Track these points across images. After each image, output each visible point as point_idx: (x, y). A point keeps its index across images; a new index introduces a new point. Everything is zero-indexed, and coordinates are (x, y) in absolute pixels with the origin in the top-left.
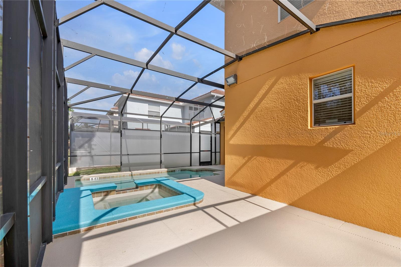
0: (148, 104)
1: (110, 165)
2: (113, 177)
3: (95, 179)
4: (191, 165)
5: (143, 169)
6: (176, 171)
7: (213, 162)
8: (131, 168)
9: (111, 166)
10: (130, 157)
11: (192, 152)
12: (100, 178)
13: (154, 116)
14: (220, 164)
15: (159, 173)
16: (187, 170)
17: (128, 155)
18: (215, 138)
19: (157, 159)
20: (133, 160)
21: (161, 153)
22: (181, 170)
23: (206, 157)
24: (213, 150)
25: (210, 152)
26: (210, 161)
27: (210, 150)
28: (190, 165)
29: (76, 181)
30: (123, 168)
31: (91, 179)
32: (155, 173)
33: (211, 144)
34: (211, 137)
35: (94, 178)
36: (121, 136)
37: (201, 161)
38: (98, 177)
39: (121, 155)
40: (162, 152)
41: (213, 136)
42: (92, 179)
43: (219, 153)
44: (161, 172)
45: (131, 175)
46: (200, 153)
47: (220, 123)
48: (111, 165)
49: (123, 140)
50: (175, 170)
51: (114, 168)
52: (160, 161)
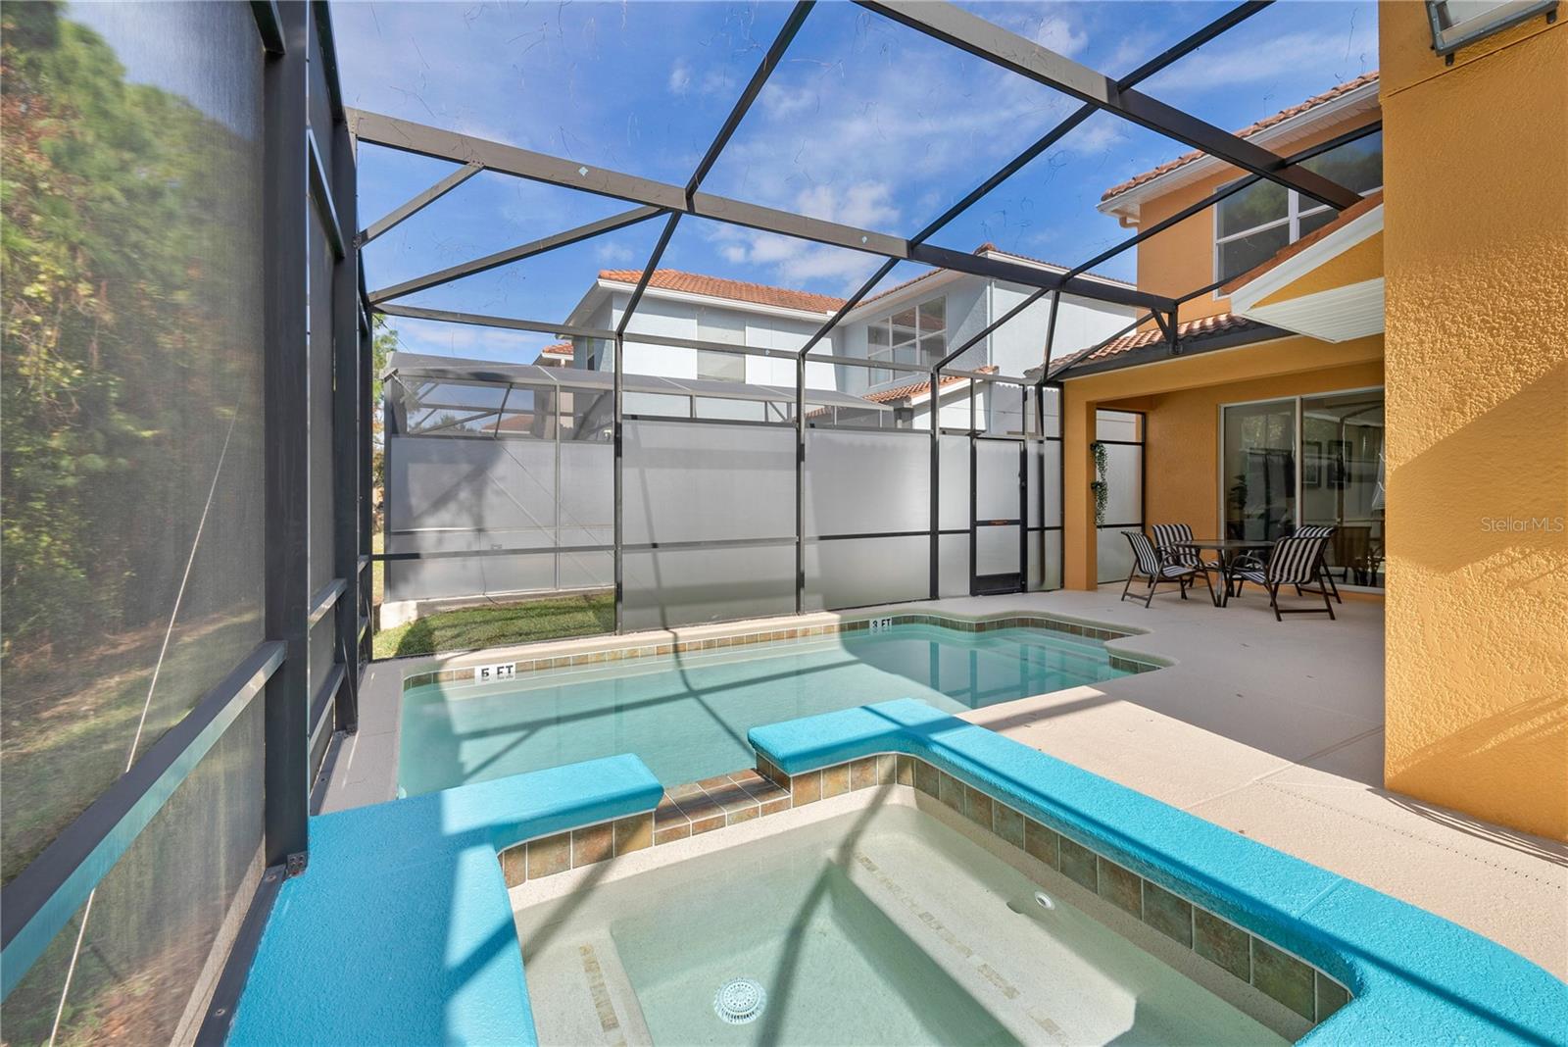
0: (696, 321)
1: (554, 591)
2: (581, 662)
3: (499, 673)
4: (934, 595)
5: (717, 619)
6: (872, 625)
7: (1032, 578)
8: (669, 610)
9: (559, 594)
10: (663, 556)
11: (940, 529)
12: (523, 669)
13: (768, 352)
14: (1062, 587)
15: (792, 635)
16: (922, 622)
17: (655, 546)
18: (1041, 459)
19: (780, 564)
20: (677, 570)
21: (798, 533)
22: (896, 621)
23: (999, 553)
24: (1032, 522)
25: (1018, 527)
26: (1018, 570)
27: (1018, 517)
28: (931, 596)
29: (406, 688)
30: (626, 614)
31: (478, 673)
32: (778, 636)
33: (1024, 490)
34: (1024, 455)
35: (493, 670)
36: (618, 453)
37: (978, 574)
38: (513, 664)
39: (618, 548)
40: (810, 531)
41: (1032, 448)
42: (485, 673)
43: (1058, 531)
44: (805, 633)
45: (671, 649)
46: (973, 532)
47: (1061, 386)
48: (561, 590)
49: (629, 475)
50: (868, 622)
51: (572, 604)
52: (793, 575)
